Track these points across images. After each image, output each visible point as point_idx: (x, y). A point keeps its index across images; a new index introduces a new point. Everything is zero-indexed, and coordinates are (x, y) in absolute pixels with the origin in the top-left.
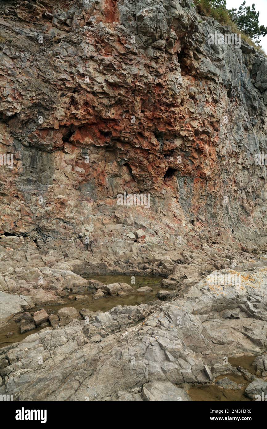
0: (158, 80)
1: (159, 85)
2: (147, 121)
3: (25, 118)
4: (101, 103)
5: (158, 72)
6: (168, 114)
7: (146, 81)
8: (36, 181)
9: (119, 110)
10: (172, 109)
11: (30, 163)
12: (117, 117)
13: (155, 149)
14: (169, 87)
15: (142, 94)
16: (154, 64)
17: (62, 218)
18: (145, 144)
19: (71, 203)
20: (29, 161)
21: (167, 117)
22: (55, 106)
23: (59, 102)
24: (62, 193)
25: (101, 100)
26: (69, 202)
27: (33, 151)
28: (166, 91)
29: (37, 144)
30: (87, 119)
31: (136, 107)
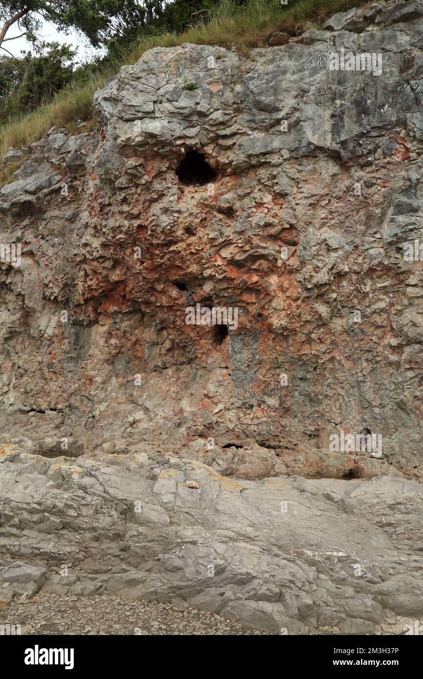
0: (136, 223)
1: (140, 227)
2: (149, 273)
3: (63, 299)
4: (104, 268)
5: (132, 214)
6: (168, 256)
7: (124, 229)
8: (75, 358)
9: (122, 269)
10: (172, 249)
11: (75, 341)
12: (124, 278)
13: (178, 304)
14: (154, 223)
15: (130, 245)
16: (126, 208)
17: (87, 395)
18: (164, 300)
19: (99, 379)
20: (73, 338)
21: (169, 260)
22: (76, 282)
23: (78, 277)
24: (94, 369)
25: (103, 265)
26: (96, 379)
27: (77, 328)
28: (152, 231)
29: (76, 320)
30: (102, 287)
31: (129, 262)
